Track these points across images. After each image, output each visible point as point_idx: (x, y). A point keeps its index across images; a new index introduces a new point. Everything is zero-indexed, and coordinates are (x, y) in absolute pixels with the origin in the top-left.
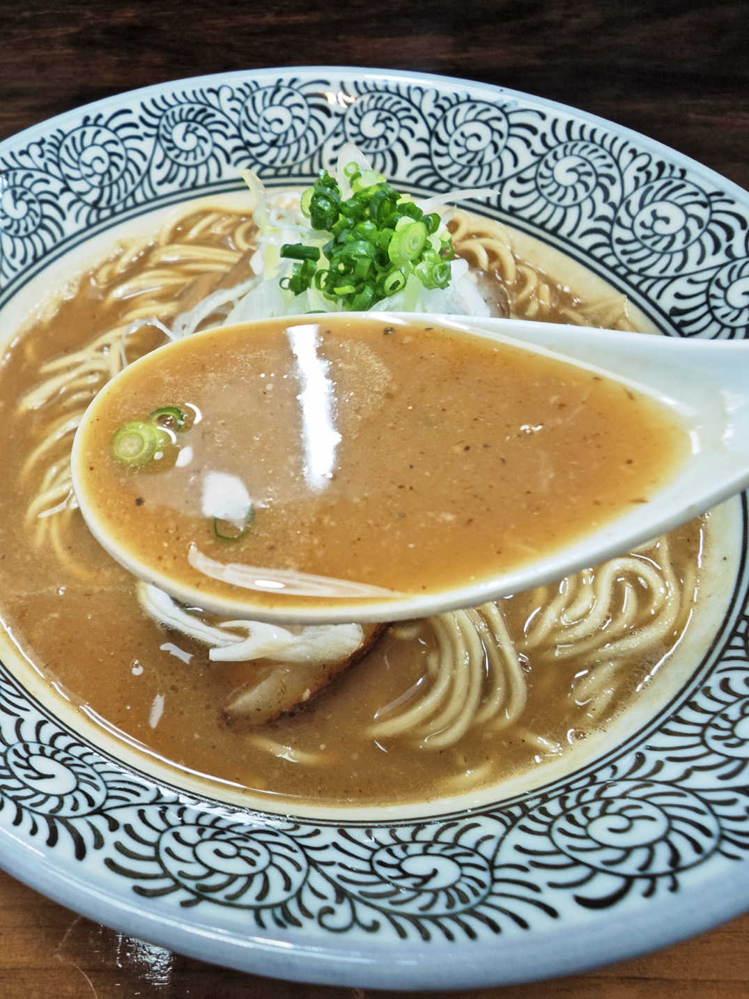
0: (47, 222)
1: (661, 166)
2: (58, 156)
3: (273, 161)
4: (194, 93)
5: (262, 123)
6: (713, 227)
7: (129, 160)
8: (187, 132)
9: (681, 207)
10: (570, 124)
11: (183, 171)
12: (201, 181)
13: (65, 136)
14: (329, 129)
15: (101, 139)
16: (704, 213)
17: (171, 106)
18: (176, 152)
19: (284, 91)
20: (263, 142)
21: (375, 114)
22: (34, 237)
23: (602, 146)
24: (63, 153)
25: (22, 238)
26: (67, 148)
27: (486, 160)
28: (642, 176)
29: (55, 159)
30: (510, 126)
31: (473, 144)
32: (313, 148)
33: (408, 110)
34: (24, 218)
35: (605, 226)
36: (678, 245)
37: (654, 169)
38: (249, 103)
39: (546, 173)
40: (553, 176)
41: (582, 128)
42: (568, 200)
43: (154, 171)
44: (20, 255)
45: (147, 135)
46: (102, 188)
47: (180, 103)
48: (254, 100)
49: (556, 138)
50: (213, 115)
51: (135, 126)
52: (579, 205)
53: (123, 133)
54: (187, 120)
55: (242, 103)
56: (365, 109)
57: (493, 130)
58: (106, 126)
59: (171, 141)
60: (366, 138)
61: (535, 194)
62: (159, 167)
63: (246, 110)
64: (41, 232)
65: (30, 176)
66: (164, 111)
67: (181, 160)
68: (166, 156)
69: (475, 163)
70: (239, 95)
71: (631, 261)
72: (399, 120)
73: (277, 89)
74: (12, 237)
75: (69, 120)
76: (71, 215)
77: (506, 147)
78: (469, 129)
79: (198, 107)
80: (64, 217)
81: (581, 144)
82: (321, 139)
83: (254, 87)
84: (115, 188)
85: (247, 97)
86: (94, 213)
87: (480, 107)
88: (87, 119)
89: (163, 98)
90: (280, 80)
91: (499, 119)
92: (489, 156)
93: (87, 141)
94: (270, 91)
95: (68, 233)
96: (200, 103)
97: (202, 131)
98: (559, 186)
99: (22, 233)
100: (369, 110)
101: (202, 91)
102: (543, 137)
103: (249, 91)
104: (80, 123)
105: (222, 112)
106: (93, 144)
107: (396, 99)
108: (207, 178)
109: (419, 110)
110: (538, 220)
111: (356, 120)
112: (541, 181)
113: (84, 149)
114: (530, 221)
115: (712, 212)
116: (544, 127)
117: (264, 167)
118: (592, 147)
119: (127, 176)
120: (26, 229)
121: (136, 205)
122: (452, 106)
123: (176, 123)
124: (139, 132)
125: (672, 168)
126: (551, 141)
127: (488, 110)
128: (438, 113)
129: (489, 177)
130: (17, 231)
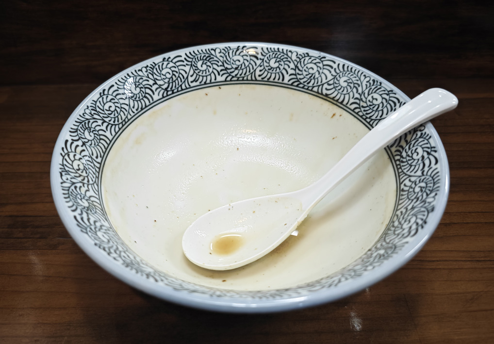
0: (147, 95)
1: (374, 81)
2: (153, 72)
3: (236, 75)
4: (206, 50)
5: (232, 61)
6: (390, 102)
7: (180, 73)
8: (203, 64)
9: (381, 95)
10: (344, 65)
11: (201, 78)
12: (208, 81)
13: (156, 65)
14: (258, 64)
15: (169, 66)
16: (387, 97)
17: (197, 55)
18: (199, 71)
19: (240, 50)
20: (232, 68)
21: (275, 59)
22: (142, 101)
23: (354, 73)
24: (155, 71)
25: (137, 101)
26: (156, 69)
27: (316, 77)
28: (368, 84)
29: (152, 73)
30: (324, 65)
31: (311, 71)
32: (252, 71)
33: (287, 58)
34: (138, 94)
35: (357, 101)
36: (380, 108)
37: (371, 82)
38: (227, 54)
39: (337, 82)
40: (339, 83)
41: (348, 67)
42: (345, 92)
43: (189, 77)
44: (136, 107)
45: (187, 64)
46: (169, 84)
47: (200, 54)
48: (229, 53)
49: (339, 70)
50: (213, 58)
51: (183, 61)
52: (349, 93)
53: (178, 64)
54: (203, 59)
55: (224, 54)
56: (271, 57)
57: (318, 67)
58: (172, 61)
59: (197, 67)
60: (272, 68)
61: (334, 90)
62: (191, 76)
63: (226, 56)
64: (144, 99)
65: (142, 79)
66: (194, 56)
67: (200, 74)
68: (194, 72)
69: (312, 78)
70: (223, 51)
71: (367, 114)
72: (284, 62)
73: (238, 49)
74: (133, 100)
75: (158, 59)
76: (156, 93)
77: (322, 73)
78: (309, 66)
79: (207, 55)
80: (154, 94)
81: (348, 73)
82: (255, 67)
83: (229, 49)
84: (174, 83)
85: (226, 52)
86: (166, 92)
87: (313, 58)
88: (164, 59)
89: (194, 52)
90: (239, 47)
91: (320, 63)
92: (317, 75)
93: (164, 66)
94: (235, 50)
95: (155, 100)
96: (208, 54)
97: (209, 64)
98: (342, 87)
99: (137, 99)
100: (272, 58)
101: (209, 50)
102: (335, 69)
103: (227, 50)
104: (162, 60)
105: (216, 57)
106: (166, 68)
107: (282, 54)
108: (211, 81)
109: (291, 58)
110: (336, 99)
111: (268, 61)
112: (336, 85)
113: (163, 69)
114: (333, 99)
115: (390, 97)
116: (335, 66)
117: (233, 77)
118: (351, 74)
119: (179, 79)
120: (139, 98)
121: (182, 90)
122: (303, 58)
123: (199, 61)
124: (184, 64)
125: (377, 82)
126: (338, 71)
127: (315, 59)
128: (298, 60)
129: (317, 83)
130: (135, 99)
